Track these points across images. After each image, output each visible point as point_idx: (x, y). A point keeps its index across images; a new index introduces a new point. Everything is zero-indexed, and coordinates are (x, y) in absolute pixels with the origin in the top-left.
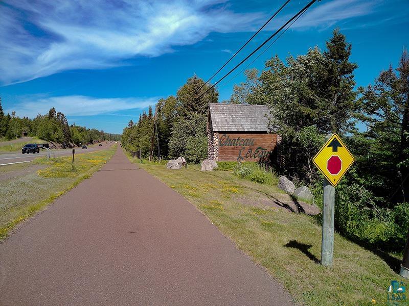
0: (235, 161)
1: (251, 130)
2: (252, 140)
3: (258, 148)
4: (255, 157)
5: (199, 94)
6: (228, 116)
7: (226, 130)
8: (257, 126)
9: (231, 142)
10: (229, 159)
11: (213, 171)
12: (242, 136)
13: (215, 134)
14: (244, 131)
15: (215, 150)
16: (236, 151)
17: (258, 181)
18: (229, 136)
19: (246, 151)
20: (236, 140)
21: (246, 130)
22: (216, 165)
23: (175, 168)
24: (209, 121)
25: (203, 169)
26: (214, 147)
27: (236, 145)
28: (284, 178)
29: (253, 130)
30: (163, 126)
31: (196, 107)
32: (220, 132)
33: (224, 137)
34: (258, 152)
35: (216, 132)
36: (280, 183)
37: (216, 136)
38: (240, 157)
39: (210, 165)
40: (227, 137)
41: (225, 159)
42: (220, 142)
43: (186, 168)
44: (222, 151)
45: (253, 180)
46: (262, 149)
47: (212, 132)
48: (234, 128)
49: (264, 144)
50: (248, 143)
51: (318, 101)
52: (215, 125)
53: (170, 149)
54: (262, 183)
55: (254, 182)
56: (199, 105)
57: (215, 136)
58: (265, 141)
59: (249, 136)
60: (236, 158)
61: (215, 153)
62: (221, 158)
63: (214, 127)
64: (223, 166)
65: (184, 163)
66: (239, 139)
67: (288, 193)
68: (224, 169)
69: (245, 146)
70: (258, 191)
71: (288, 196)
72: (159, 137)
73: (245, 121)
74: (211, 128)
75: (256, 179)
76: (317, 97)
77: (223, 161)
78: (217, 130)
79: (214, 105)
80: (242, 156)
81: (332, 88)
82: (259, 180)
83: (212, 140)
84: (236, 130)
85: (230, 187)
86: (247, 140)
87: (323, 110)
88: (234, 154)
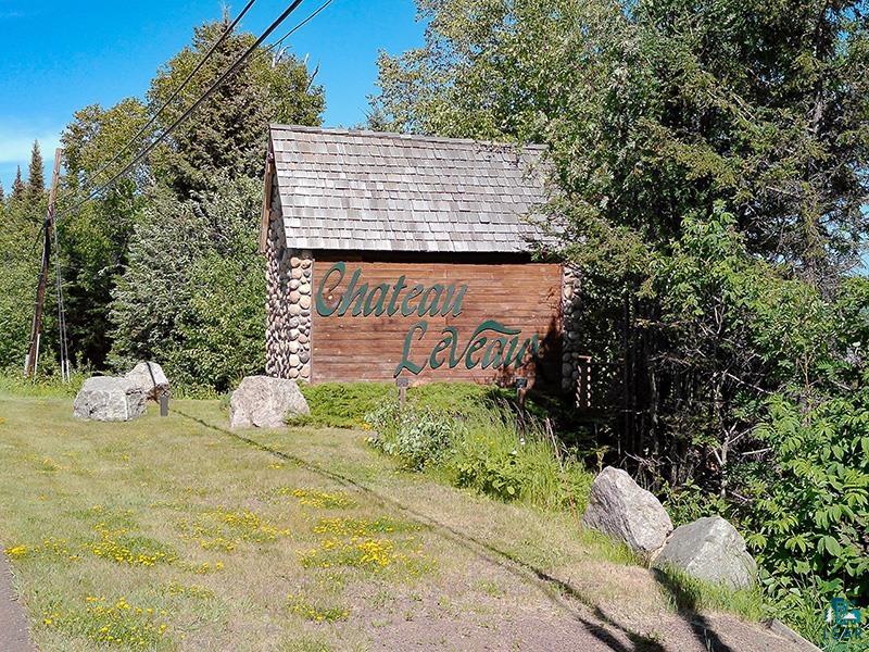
0: (383, 383)
1: (450, 247)
2: (458, 291)
3: (486, 327)
4: (469, 365)
5: (239, 99)
6: (353, 184)
7: (347, 247)
8: (479, 228)
9: (367, 300)
10: (358, 371)
11: (286, 429)
12: (418, 274)
13: (295, 261)
14: (423, 253)
15: (294, 332)
16: (392, 339)
17: (488, 488)
18: (357, 274)
19: (431, 340)
20: (391, 290)
21: (433, 247)
22: (298, 402)
23: (110, 415)
24: (270, 206)
25: (239, 419)
26: (293, 321)
27: (391, 312)
28: (618, 479)
29: (461, 247)
30: (87, 224)
31: (227, 150)
32: (320, 255)
33: (335, 275)
34: (483, 341)
35: (298, 252)
36: (600, 501)
37: (300, 270)
38: (406, 365)
39: (271, 403)
40: (348, 277)
41: (342, 373)
42: (319, 298)
43: (164, 412)
44: (329, 339)
45: (465, 480)
46: (499, 328)
47: (284, 254)
48: (378, 235)
49: (506, 307)
50: (440, 304)
51: (748, 121)
52: (297, 223)
53: (115, 326)
54: (508, 498)
55: (469, 493)
56: (239, 141)
57: (297, 272)
58: (511, 295)
59: (446, 274)
60: (388, 366)
61: (294, 345)
62: (322, 366)
63: (289, 232)
64: (330, 407)
65: (158, 389)
66: (401, 286)
67: (639, 556)
68: (334, 420)
69: (427, 317)
70: (494, 552)
71: (646, 580)
72: (71, 275)
73: (425, 206)
74: (278, 235)
75: (481, 479)
76: (741, 101)
77: (334, 383)
78: (302, 244)
79: (293, 135)
80: (417, 359)
81: (807, 60)
82: (497, 485)
83: (282, 286)
84: (387, 246)
85: (353, 527)
86: (438, 289)
87: (773, 158)
88: (378, 348)
